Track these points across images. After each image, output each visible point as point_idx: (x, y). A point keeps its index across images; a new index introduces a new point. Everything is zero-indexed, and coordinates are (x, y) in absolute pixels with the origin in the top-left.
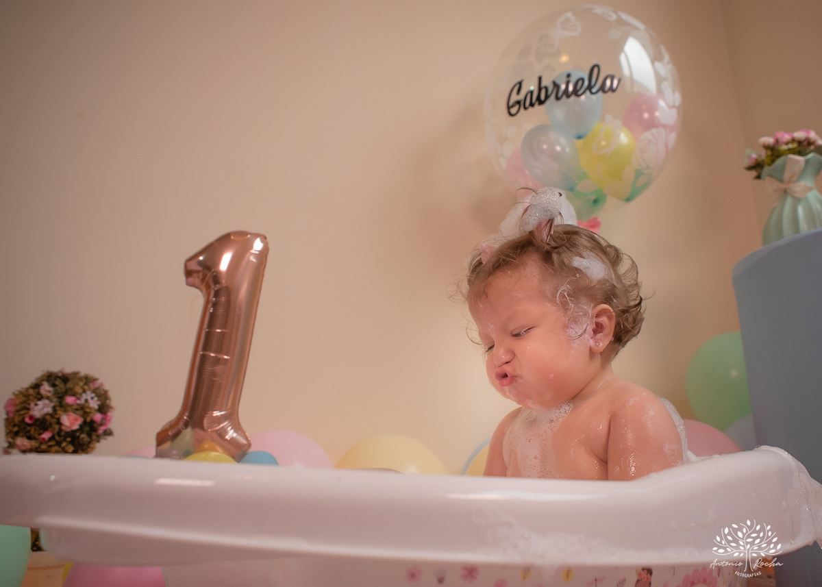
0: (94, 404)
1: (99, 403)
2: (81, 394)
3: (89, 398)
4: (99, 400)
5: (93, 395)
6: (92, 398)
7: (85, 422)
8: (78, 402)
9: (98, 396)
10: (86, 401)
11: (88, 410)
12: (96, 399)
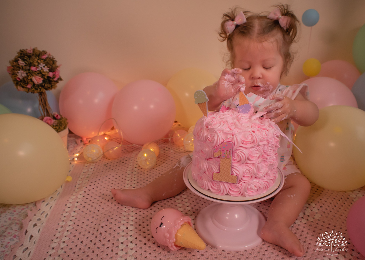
0: (46, 69)
1: (48, 68)
2: (38, 65)
3: (42, 67)
4: (48, 67)
5: (44, 65)
6: (44, 67)
7: (44, 79)
8: (38, 69)
9: (47, 64)
10: (42, 69)
11: (43, 73)
12: (46, 67)
